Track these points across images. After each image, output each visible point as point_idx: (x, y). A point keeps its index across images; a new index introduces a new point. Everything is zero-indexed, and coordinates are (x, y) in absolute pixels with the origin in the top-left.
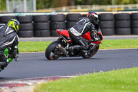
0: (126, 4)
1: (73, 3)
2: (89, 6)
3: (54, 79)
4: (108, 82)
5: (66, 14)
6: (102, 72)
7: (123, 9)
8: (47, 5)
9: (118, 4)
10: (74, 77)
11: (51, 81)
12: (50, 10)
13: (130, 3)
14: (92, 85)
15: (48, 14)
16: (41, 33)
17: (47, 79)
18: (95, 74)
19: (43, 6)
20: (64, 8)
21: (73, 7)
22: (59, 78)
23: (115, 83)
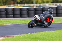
0: (40, 3)
1: (16, 3)
2: (23, 4)
3: (8, 37)
4: (32, 38)
5: (13, 8)
6: (29, 34)
7: (38, 6)
8: (4, 4)
9: (36, 3)
10: (17, 36)
11: (6, 38)
12: (6, 6)
13: (42, 3)
14: (25, 39)
15: (5, 8)
16: (2, 16)
17: (4, 37)
18: (26, 34)
19: (2, 4)
20: (12, 5)
21: (16, 5)
22: (10, 36)
23: (35, 38)
